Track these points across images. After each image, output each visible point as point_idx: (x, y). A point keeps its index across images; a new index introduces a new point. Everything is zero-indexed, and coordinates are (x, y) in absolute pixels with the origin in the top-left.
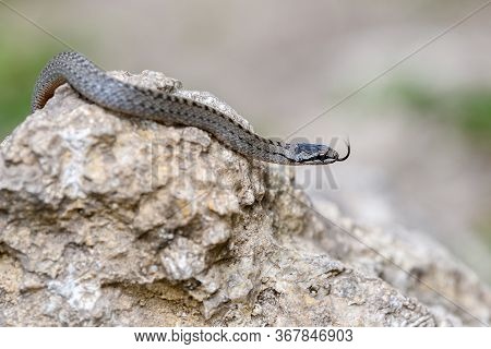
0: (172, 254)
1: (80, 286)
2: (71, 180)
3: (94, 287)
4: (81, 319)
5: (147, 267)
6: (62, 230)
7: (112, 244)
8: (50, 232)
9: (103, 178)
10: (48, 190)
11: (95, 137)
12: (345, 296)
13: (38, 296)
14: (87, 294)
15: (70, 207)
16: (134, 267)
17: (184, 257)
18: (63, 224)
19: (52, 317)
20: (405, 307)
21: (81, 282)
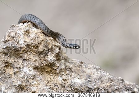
0: (48, 57)
1: (28, 69)
2: (21, 43)
3: (31, 69)
4: (30, 76)
5: (43, 62)
6: (21, 57)
7: (33, 58)
8: (18, 58)
9: (29, 41)
10: (17, 45)
11: (25, 31)
12: (85, 67)
13: (18, 74)
14: (30, 71)
15: (22, 50)
16: (39, 63)
17: (51, 57)
18: (21, 55)
19: (23, 78)
20: (99, 69)
21: (28, 68)
